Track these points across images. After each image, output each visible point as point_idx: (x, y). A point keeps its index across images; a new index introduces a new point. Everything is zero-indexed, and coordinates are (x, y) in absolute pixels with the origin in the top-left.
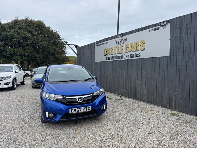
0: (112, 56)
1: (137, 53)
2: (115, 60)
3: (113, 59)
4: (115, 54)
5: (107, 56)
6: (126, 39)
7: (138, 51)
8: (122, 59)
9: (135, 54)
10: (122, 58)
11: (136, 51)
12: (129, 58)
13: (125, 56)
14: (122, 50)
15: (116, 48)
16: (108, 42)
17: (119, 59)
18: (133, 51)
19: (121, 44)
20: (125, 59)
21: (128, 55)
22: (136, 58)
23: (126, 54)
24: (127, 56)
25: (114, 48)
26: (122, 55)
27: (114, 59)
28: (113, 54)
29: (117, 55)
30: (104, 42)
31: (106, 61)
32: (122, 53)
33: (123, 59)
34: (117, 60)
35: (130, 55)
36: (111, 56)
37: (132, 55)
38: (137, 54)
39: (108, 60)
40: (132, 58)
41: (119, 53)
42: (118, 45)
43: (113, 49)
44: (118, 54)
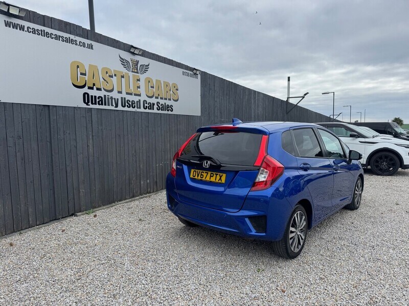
0: (110, 94)
1: (168, 103)
2: (120, 108)
3: (112, 105)
4: (120, 92)
5: (86, 90)
6: (146, 66)
7: (170, 100)
8: (139, 110)
9: (165, 103)
10: (140, 108)
11: (166, 99)
12: (155, 111)
13: (148, 105)
14: (139, 87)
15: (123, 77)
16: (91, 47)
17: (131, 109)
18: (161, 98)
19: (134, 72)
20: (147, 110)
21: (154, 104)
22: (166, 112)
23: (149, 100)
24: (151, 106)
25: (115, 75)
26: (140, 100)
27: (117, 106)
28: (112, 91)
29: (124, 95)
30: (72, 37)
31: (85, 106)
32: (139, 95)
33: (142, 110)
34: (126, 109)
35: (156, 104)
36: (107, 94)
37: (160, 105)
38: (167, 105)
39: (92, 106)
40: (160, 112)
41: (131, 94)
42: (126, 71)
43: (111, 76)
44: (127, 93)
